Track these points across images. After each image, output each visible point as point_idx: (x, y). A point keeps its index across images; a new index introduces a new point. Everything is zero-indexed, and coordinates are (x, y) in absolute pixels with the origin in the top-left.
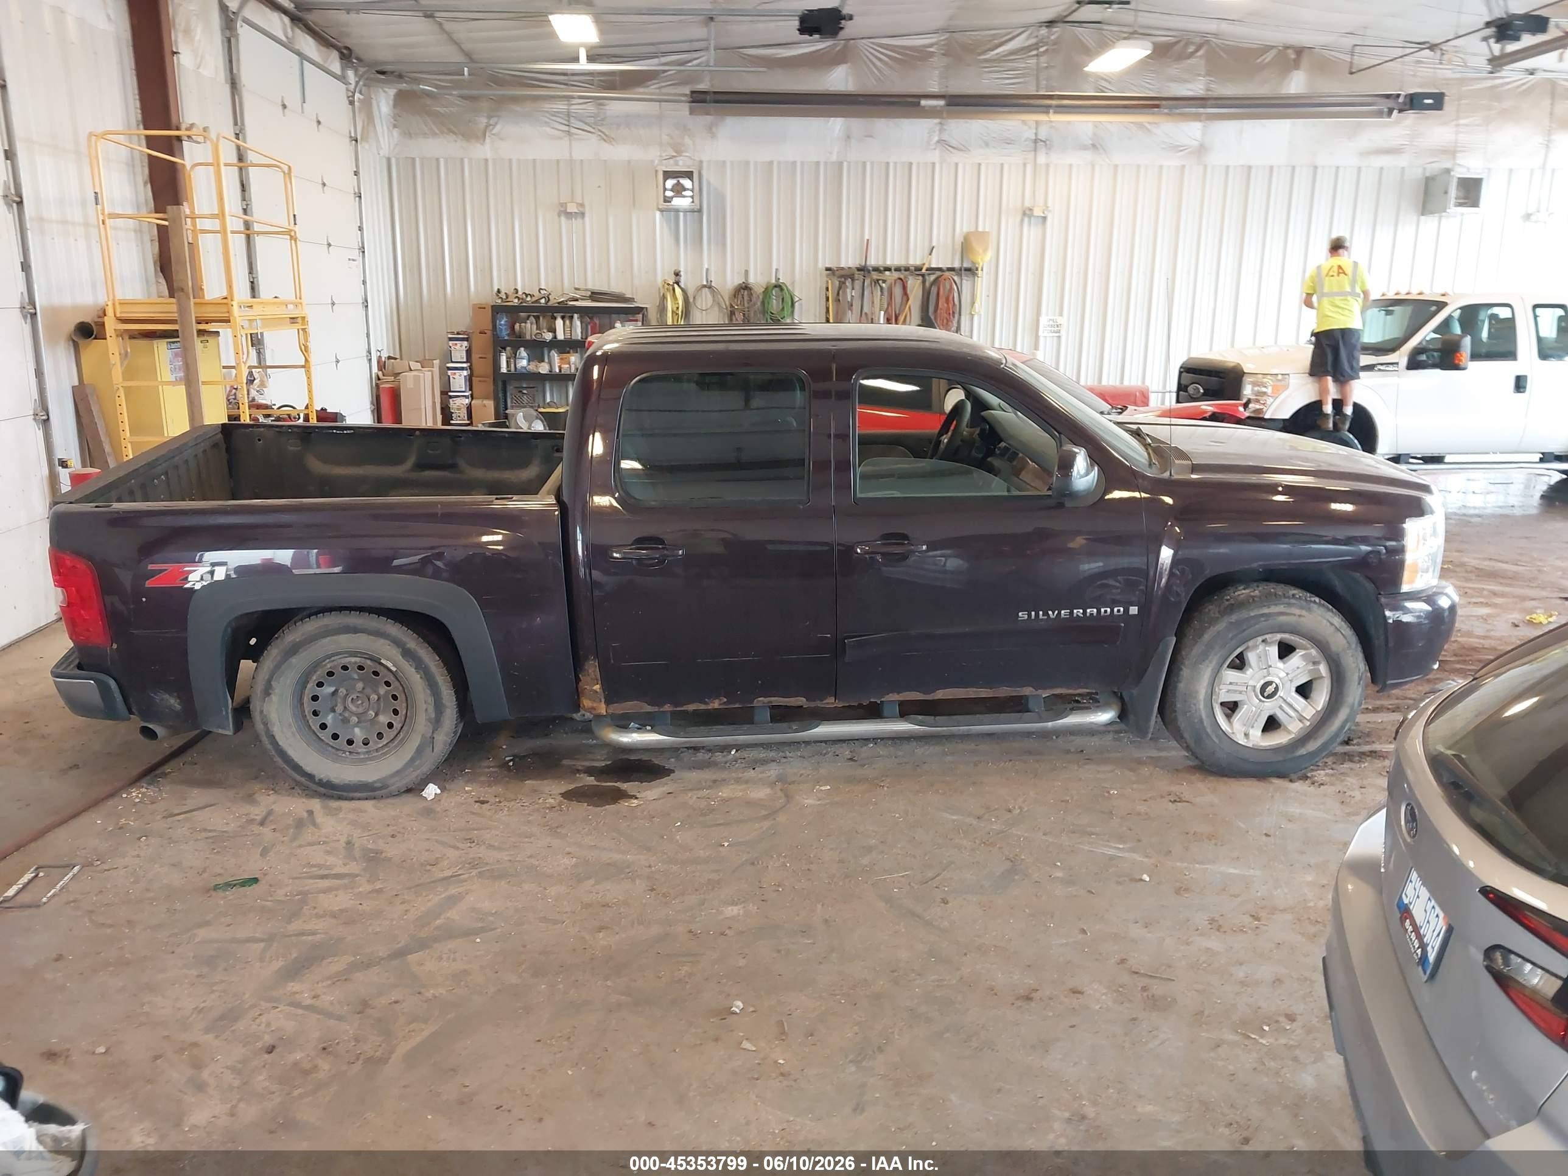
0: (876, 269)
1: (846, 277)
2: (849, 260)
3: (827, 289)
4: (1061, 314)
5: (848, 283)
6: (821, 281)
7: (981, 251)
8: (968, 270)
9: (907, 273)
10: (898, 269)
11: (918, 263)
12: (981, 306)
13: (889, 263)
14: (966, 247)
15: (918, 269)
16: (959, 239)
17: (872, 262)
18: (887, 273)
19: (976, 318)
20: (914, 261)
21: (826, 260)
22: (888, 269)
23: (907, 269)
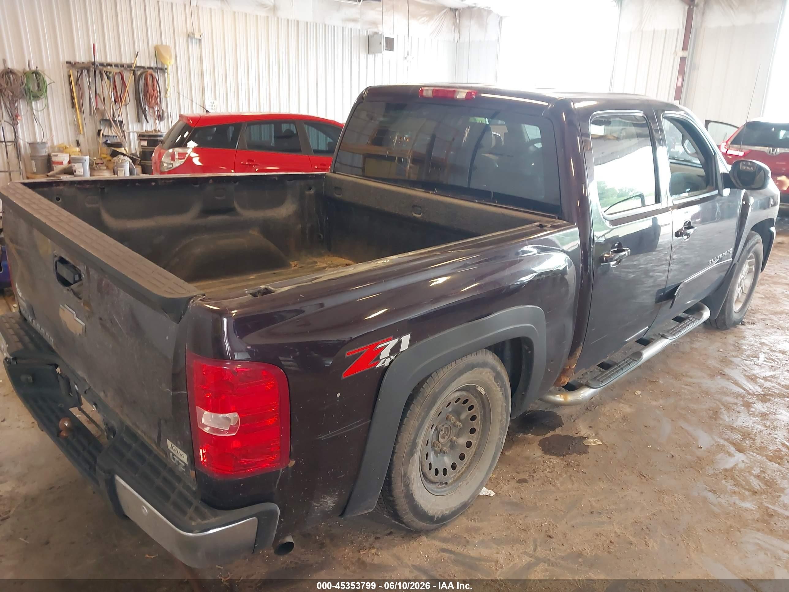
0: (102, 65)
1: (82, 69)
2: (82, 57)
3: (70, 76)
4: (216, 99)
5: (85, 72)
6: (64, 71)
7: (168, 58)
8: (161, 69)
9: (122, 68)
10: (116, 66)
11: (128, 62)
12: (171, 91)
13: (109, 61)
14: (157, 53)
15: (130, 66)
16: (152, 50)
17: (98, 60)
18: (109, 67)
19: (168, 99)
20: (126, 60)
21: (65, 57)
22: (110, 65)
23: (122, 66)
